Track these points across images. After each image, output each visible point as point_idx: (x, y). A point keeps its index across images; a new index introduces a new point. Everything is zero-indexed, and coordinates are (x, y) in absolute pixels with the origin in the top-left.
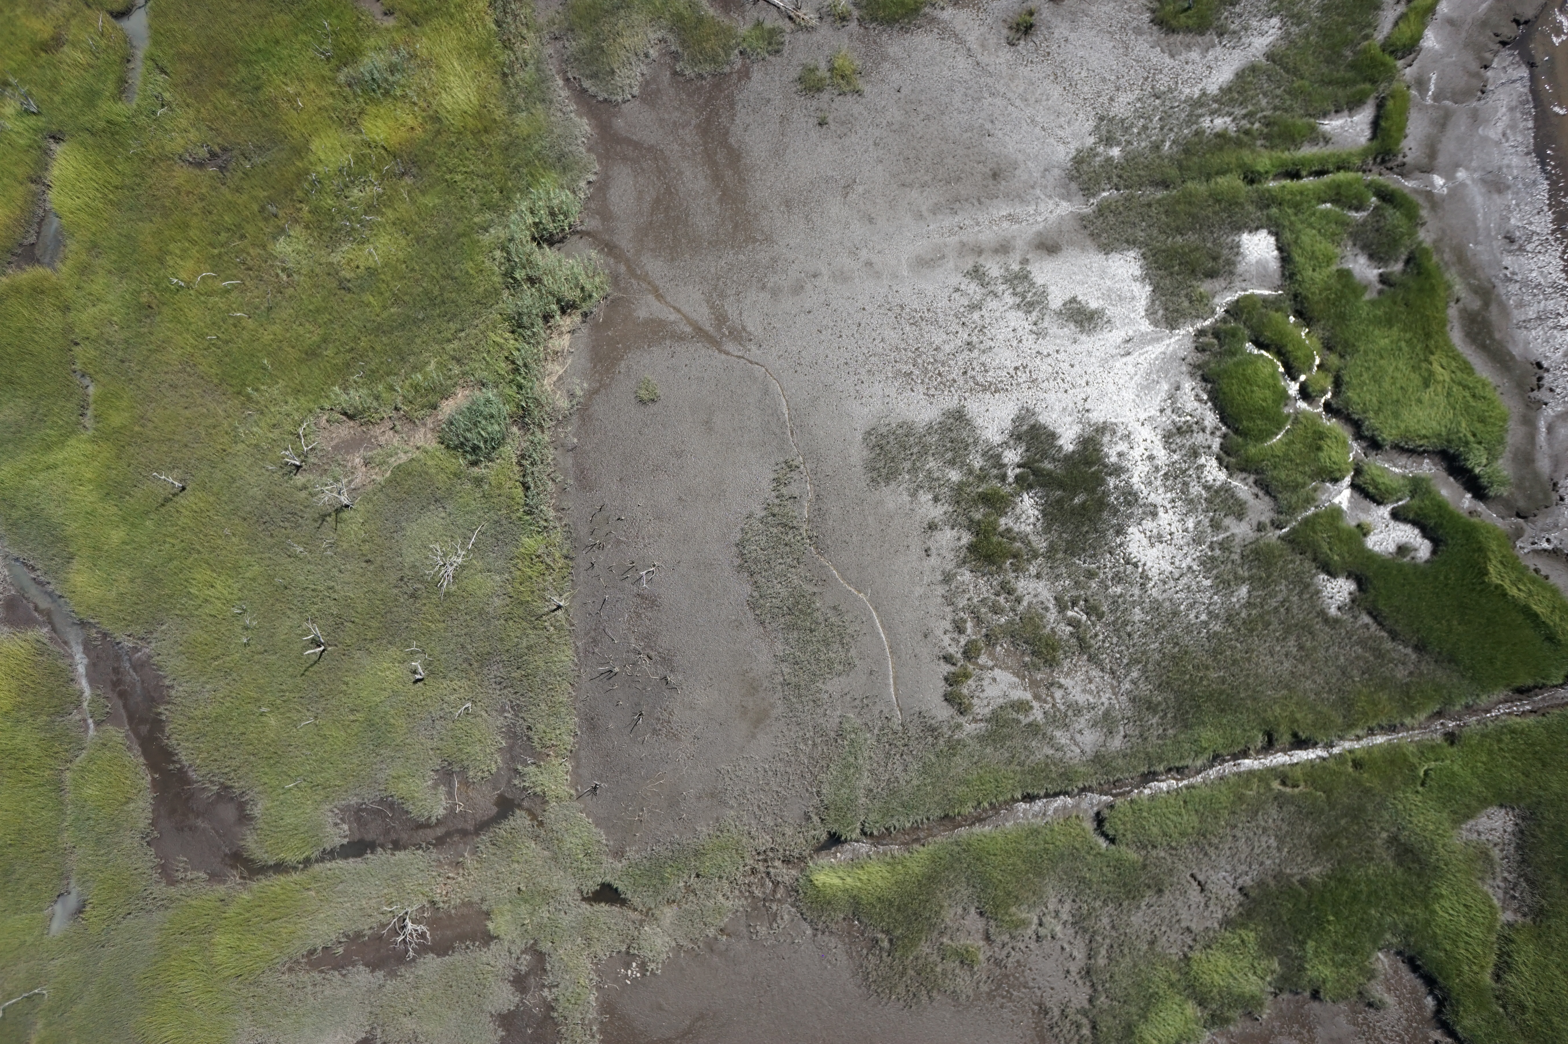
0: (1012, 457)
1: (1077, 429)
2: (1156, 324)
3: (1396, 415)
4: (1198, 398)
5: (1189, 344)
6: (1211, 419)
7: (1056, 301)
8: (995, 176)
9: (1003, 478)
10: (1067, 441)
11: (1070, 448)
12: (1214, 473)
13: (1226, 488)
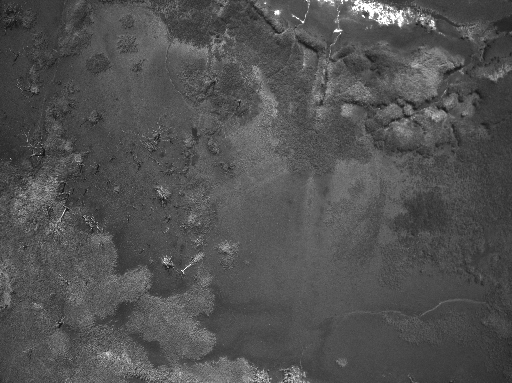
0: (404, 234)
1: (400, 206)
2: (367, 162)
3: (428, 88)
4: (401, 157)
5: (378, 152)
6: (410, 154)
7: (348, 197)
8: (290, 202)
9: (411, 239)
10: (404, 211)
11: (406, 211)
12: (430, 161)
13: (437, 159)
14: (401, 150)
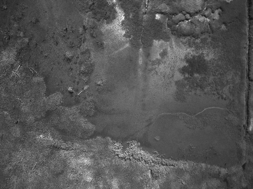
0: (187, 75)
1: (185, 62)
2: (168, 41)
3: (197, 6)
4: (184, 39)
5: (173, 36)
6: (189, 38)
8: (131, 60)
9: (190, 78)
10: (187, 65)
12: (198, 41)
13: (202, 39)
14: (185, 35)
